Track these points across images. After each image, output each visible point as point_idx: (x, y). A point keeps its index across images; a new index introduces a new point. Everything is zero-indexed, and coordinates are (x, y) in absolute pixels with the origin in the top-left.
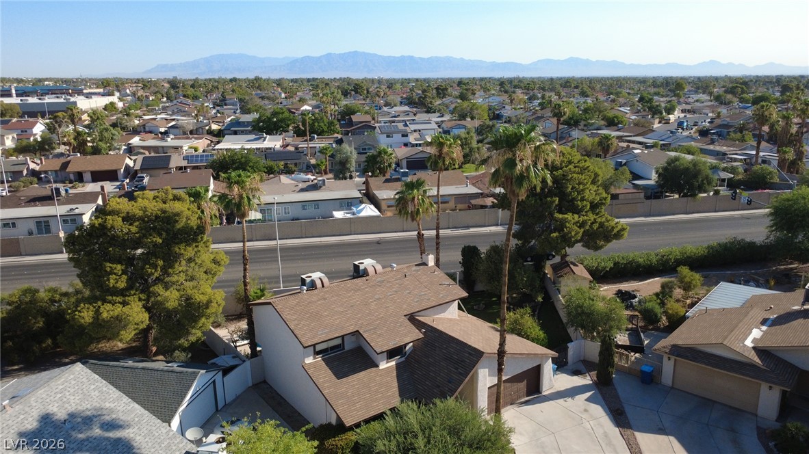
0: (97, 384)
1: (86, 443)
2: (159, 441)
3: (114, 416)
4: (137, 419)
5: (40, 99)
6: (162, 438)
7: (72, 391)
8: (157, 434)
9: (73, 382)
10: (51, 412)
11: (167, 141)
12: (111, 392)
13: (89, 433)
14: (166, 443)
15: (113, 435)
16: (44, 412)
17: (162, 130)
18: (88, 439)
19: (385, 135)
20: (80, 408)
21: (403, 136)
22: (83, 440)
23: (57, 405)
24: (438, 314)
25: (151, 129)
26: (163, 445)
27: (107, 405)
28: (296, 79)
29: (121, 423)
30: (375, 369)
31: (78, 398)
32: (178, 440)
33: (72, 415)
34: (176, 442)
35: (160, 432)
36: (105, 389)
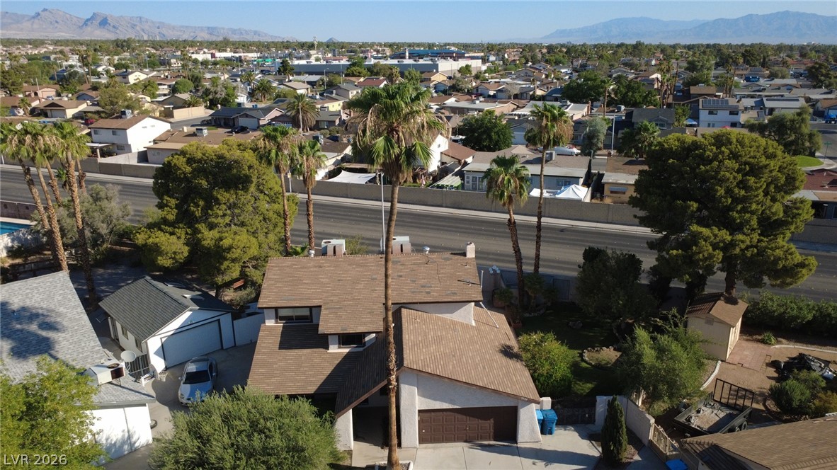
0: (66, 291)
1: (18, 333)
2: (81, 350)
3: (59, 320)
4: (76, 328)
5: (415, 61)
6: (86, 349)
7: (41, 290)
8: (83, 345)
9: (48, 284)
10: (12, 302)
11: (475, 103)
12: (73, 300)
13: (26, 327)
14: (85, 354)
15: (44, 333)
16: (6, 300)
17: (492, 93)
18: (22, 331)
19: (707, 111)
20: (37, 305)
21: (731, 113)
22: (18, 330)
23: (20, 298)
24: (442, 313)
25: (484, 92)
26: (81, 355)
27: (61, 309)
28: (693, 45)
29: (59, 327)
30: (324, 350)
31: (41, 297)
32: (99, 355)
33: (24, 309)
34: (95, 356)
35: (88, 344)
36: (69, 296)
